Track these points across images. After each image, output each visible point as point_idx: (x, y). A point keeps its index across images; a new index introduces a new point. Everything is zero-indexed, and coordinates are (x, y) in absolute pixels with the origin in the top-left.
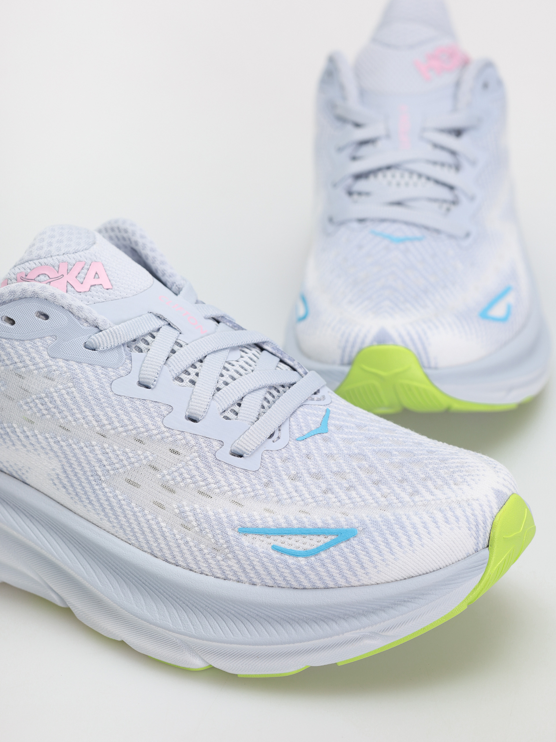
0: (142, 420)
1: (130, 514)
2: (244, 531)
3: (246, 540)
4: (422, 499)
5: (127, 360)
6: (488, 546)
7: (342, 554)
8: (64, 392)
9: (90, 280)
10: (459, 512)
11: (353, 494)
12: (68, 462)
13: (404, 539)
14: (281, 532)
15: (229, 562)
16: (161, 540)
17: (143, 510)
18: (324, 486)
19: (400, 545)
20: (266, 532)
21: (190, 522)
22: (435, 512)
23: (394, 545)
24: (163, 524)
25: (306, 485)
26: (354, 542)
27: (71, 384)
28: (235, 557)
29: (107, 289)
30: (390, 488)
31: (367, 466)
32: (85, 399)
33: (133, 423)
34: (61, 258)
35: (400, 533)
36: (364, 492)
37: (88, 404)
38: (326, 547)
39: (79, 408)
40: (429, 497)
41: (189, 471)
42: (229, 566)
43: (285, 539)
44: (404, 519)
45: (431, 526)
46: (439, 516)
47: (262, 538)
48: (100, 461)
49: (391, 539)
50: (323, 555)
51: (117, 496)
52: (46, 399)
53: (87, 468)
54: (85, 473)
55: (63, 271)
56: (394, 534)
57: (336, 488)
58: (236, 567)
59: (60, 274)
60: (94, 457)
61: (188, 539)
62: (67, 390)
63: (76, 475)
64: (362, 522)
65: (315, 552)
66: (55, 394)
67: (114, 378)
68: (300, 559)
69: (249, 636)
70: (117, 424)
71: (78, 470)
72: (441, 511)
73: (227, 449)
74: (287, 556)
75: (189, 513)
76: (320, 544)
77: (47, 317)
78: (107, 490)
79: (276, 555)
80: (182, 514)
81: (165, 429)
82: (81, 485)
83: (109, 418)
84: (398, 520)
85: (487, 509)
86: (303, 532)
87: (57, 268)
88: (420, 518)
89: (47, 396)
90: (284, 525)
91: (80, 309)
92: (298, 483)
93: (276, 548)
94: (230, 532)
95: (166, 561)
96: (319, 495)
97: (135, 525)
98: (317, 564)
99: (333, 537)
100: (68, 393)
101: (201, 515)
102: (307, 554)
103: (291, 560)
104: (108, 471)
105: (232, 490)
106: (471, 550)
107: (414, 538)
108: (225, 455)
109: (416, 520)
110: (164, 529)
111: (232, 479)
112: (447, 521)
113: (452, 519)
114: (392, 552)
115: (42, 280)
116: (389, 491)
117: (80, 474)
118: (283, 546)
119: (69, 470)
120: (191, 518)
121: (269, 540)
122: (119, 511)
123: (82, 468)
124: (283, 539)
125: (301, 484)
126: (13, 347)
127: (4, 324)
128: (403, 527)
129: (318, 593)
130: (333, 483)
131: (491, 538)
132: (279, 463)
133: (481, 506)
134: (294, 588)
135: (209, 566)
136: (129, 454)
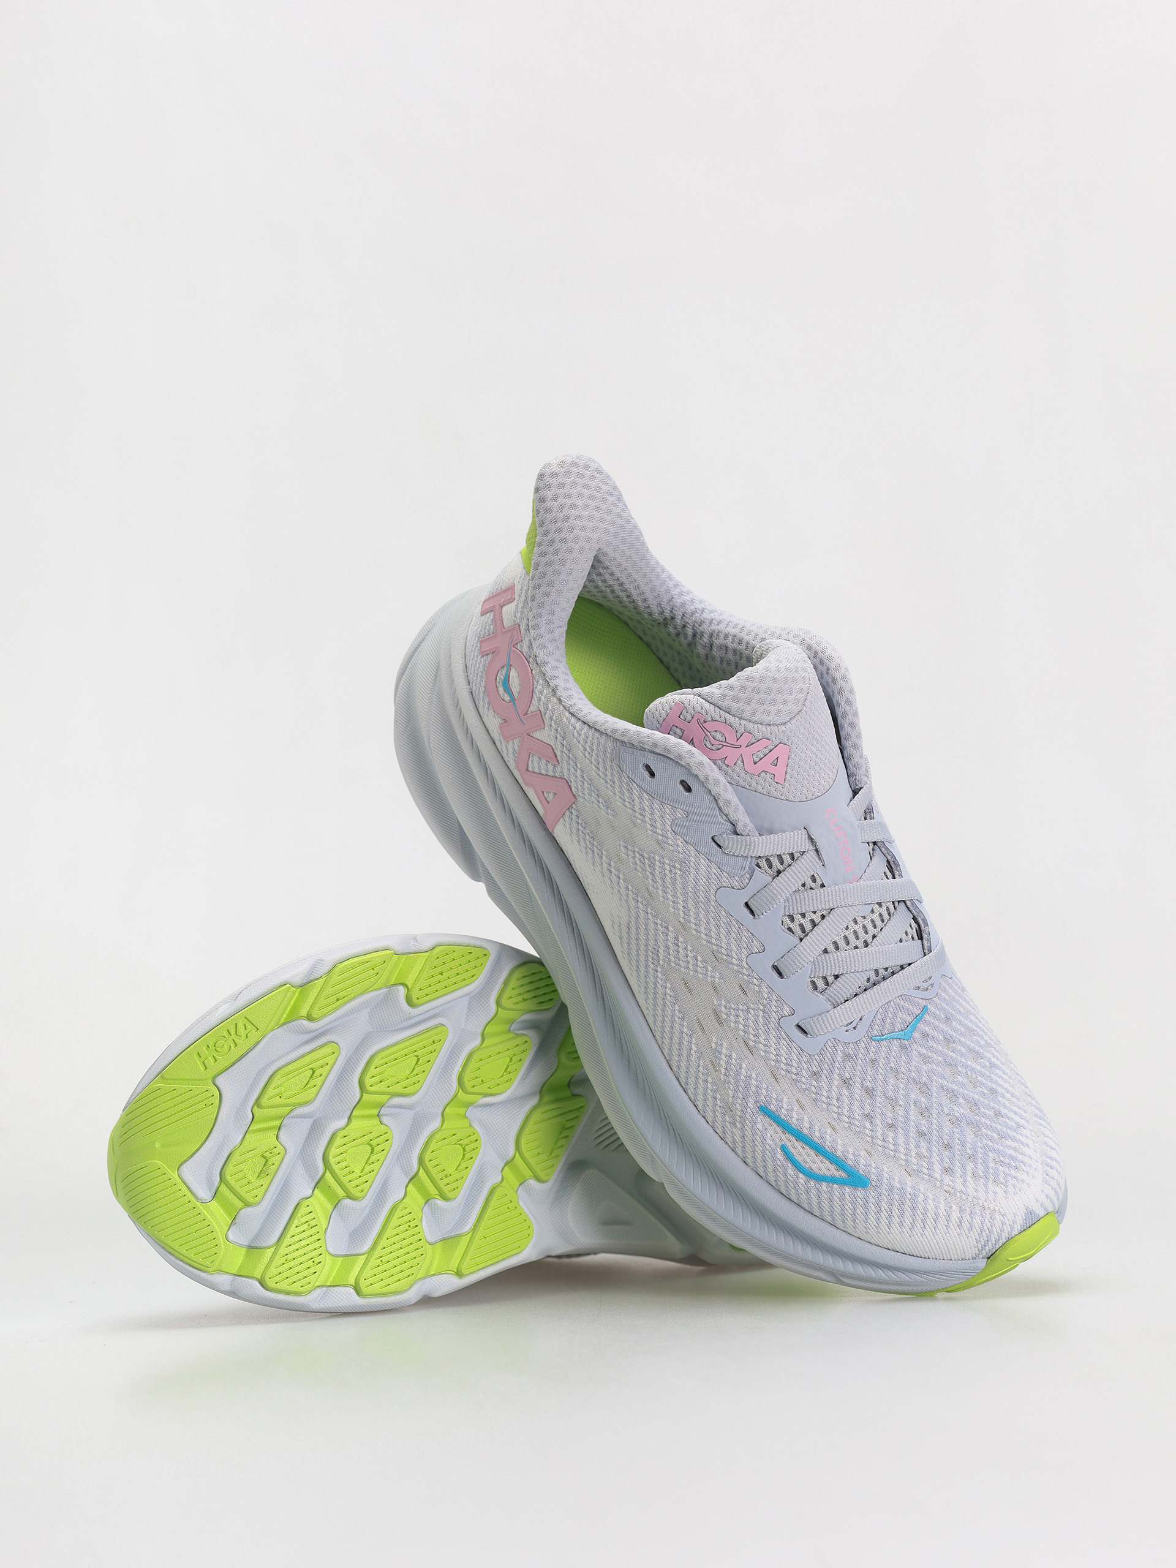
0: (728, 944)
1: (669, 1012)
2: (764, 1110)
3: (761, 1122)
4: (951, 1183)
5: (746, 874)
6: (989, 1258)
7: (842, 1198)
8: (668, 867)
9: (765, 764)
10: (977, 1221)
11: (891, 1135)
12: (637, 922)
13: (908, 1221)
14: (799, 1136)
15: (734, 1130)
16: (684, 1058)
17: (683, 1019)
18: (868, 1109)
19: (901, 1224)
20: (785, 1126)
21: (720, 1065)
22: (954, 1207)
23: (896, 1220)
24: (694, 1047)
25: (851, 1098)
26: (860, 1193)
27: (678, 866)
28: (743, 1130)
29: (777, 783)
30: (929, 1150)
31: (923, 1106)
32: (685, 888)
33: (719, 939)
34: (750, 726)
35: (908, 1212)
36: (901, 1141)
37: (685, 894)
38: (831, 1180)
39: (675, 889)
40: (959, 1186)
41: (746, 1019)
42: (732, 1132)
43: (798, 1145)
44: (921, 1199)
45: (942, 1222)
46: (955, 1214)
47: (778, 1129)
48: (667, 947)
49: (896, 1211)
50: (824, 1186)
51: (666, 988)
52: (647, 861)
53: (652, 943)
54: (647, 945)
55: (743, 741)
56: (901, 1210)
57: (878, 1120)
58: (738, 1138)
59: (738, 743)
60: (664, 940)
61: (710, 1079)
62: (671, 868)
63: (637, 939)
64: (880, 1179)
65: (819, 1179)
66: (658, 863)
67: (724, 884)
68: (801, 1175)
69: (715, 1203)
70: (703, 930)
71: (642, 937)
72: (961, 1210)
73: (795, 1020)
74: (789, 1165)
75: (723, 1057)
76: (827, 1173)
77: (688, 789)
78: (659, 975)
79: (780, 1156)
80: (717, 1052)
81: (746, 966)
82: (637, 951)
83: (697, 918)
84: (914, 1196)
85: (1007, 1229)
86: (819, 1150)
87: (739, 735)
88: (936, 1208)
89: (649, 859)
90: (806, 1131)
91: (728, 803)
92: (845, 1092)
93: (784, 1148)
94: (751, 1104)
95: (678, 1079)
96: (857, 1116)
97: (668, 1025)
98: (814, 1191)
99: (844, 1175)
100: (670, 871)
101: (733, 1068)
102: (810, 1175)
103: (791, 1171)
104: (670, 960)
105: (777, 1061)
106: (969, 1255)
107: (919, 1224)
108: (790, 1025)
109: (931, 1205)
110: (693, 1052)
111: (783, 1052)
112: (960, 1225)
113: (966, 1225)
114: (889, 1225)
115: (717, 738)
116: (926, 1154)
117: (642, 942)
118: (792, 1150)
119: (633, 930)
120: (723, 1063)
121: (783, 1136)
122: (660, 1002)
123: (647, 939)
124: (797, 1144)
125: (847, 1094)
126: (640, 797)
127: (643, 771)
128: (914, 1209)
129: (801, 1213)
130: (878, 1110)
131: (995, 1255)
132: (839, 1057)
133: (1003, 1223)
134: (781, 1192)
135: (715, 1117)
136: (699, 962)
